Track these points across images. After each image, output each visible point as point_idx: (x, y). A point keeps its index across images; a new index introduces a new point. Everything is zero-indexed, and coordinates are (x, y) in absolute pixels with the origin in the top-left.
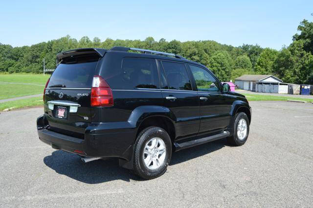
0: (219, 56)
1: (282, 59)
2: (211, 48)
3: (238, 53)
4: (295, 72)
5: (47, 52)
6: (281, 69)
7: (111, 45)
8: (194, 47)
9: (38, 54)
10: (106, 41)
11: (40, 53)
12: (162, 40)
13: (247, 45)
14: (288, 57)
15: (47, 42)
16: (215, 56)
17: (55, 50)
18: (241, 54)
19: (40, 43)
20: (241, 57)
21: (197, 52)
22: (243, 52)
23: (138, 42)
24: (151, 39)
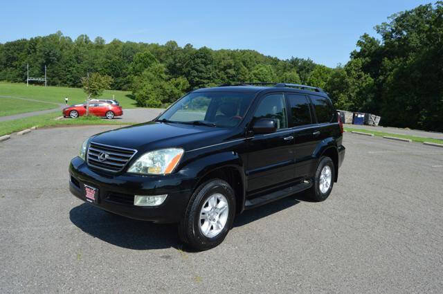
0: (261, 71)
1: (336, 80)
2: (251, 60)
3: (285, 68)
4: (350, 97)
5: (29, 53)
6: (335, 92)
7: (118, 49)
8: (229, 58)
9: (16, 55)
10: (112, 43)
11: (19, 54)
12: (188, 45)
13: (296, 59)
14: (344, 78)
15: (29, 39)
16: (256, 72)
17: (41, 51)
18: (289, 70)
19: (19, 41)
20: (288, 74)
21: (233, 65)
22: (292, 68)
23: (156, 46)
24: (173, 44)
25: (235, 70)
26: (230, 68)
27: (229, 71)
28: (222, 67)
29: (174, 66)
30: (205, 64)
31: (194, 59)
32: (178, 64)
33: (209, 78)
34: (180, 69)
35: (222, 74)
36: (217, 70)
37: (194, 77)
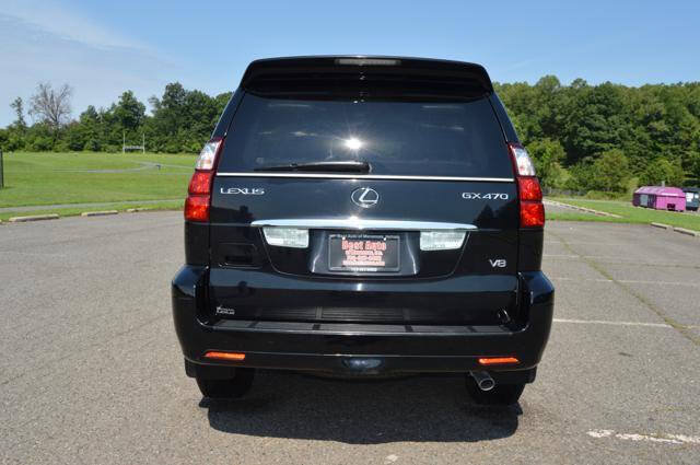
8: (656, 99)
12: (576, 82)
21: (664, 113)
23: (523, 88)
24: (551, 81)
25: (667, 122)
26: (657, 120)
27: (655, 124)
28: (641, 118)
29: (552, 120)
30: (606, 114)
31: (584, 106)
32: (559, 117)
33: (613, 140)
34: (561, 125)
35: (640, 132)
36: (631, 125)
37: (585, 138)
